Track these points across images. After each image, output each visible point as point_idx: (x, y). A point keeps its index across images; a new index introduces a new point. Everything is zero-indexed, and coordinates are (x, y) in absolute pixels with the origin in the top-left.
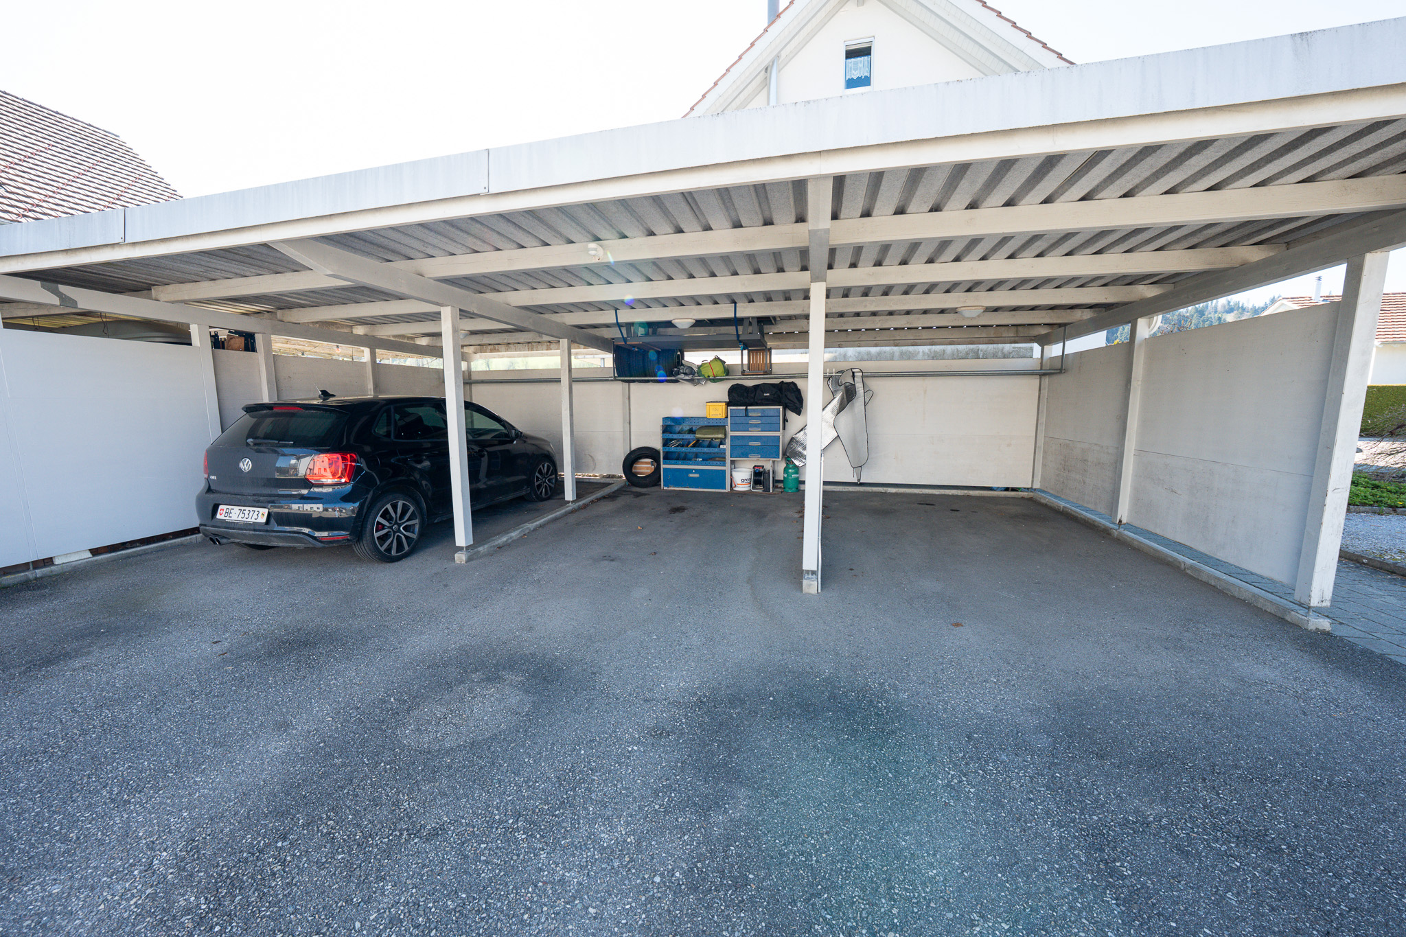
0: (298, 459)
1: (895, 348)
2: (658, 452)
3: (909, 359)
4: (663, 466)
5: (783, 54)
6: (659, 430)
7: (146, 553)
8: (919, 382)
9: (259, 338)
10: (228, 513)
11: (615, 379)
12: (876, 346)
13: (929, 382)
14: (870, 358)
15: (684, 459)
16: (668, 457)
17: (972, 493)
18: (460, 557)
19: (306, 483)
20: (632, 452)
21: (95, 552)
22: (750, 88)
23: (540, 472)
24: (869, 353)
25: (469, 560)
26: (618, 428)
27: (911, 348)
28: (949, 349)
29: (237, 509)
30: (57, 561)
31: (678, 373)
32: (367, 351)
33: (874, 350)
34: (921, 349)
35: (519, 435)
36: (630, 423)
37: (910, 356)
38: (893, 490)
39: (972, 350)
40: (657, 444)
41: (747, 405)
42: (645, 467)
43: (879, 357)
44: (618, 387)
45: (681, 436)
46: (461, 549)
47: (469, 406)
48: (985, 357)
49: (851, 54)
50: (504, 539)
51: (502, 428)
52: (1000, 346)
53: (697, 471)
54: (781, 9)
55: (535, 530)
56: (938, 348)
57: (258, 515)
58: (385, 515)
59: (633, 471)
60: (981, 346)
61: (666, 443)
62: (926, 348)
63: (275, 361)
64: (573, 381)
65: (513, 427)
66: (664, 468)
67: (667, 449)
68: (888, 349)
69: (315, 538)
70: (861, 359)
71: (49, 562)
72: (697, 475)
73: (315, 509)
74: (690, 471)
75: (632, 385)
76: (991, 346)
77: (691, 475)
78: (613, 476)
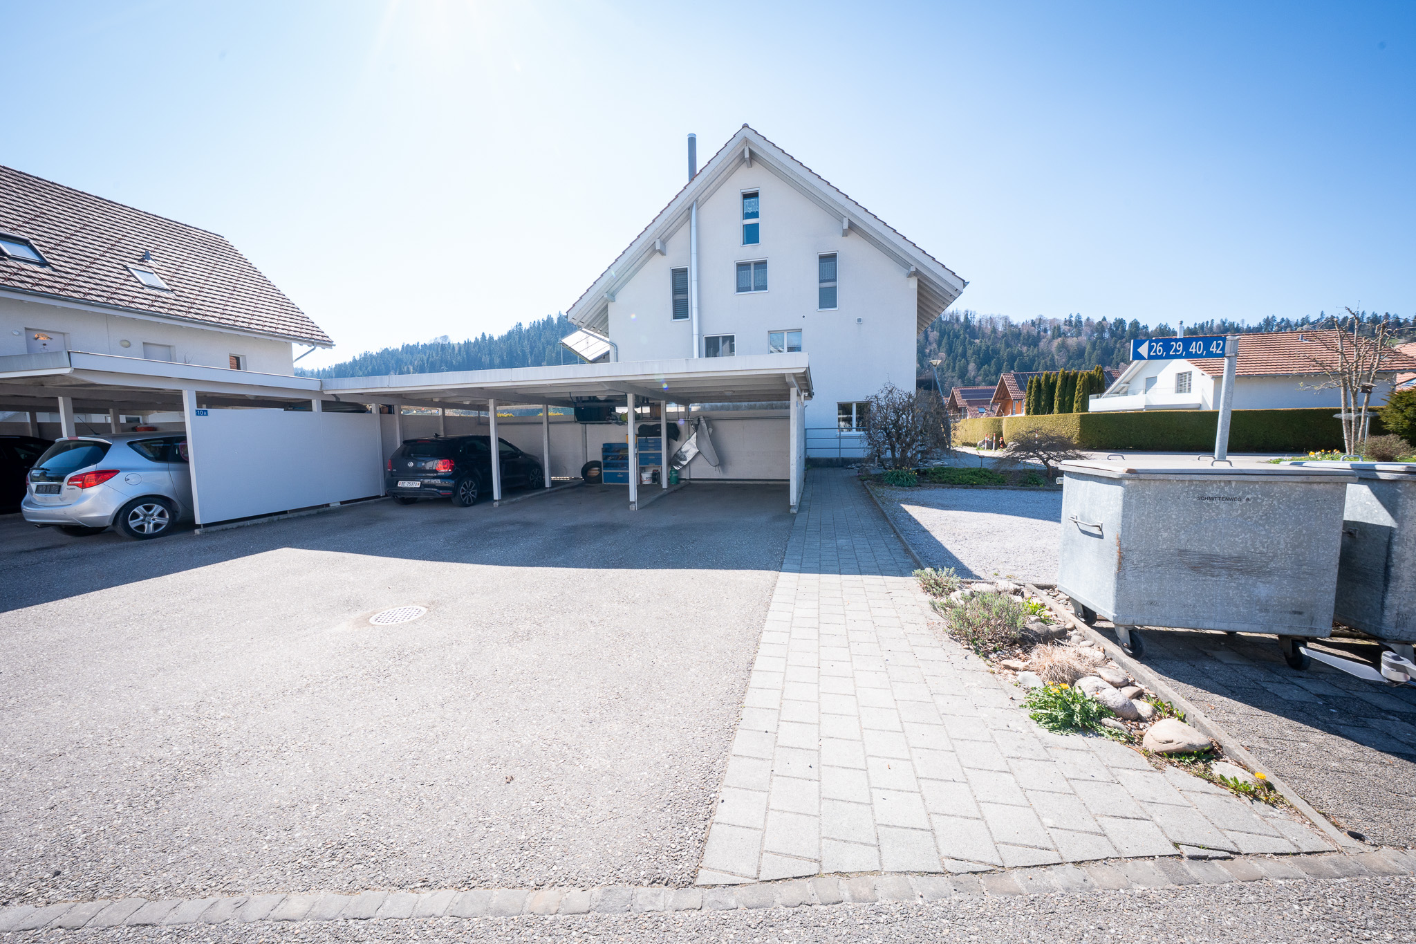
0: (426, 463)
1: (730, 404)
2: (600, 463)
3: (737, 409)
4: (603, 471)
5: (700, 199)
6: (600, 451)
7: (356, 505)
8: (740, 422)
9: (396, 407)
10: (403, 484)
11: (575, 422)
12: (720, 402)
13: (745, 422)
14: (717, 409)
15: (613, 467)
16: (607, 466)
17: (770, 483)
18: (496, 504)
19: (436, 471)
20: (587, 463)
21: (342, 503)
22: (679, 220)
23: (533, 474)
24: (717, 406)
25: (499, 505)
26: (580, 450)
27: (738, 403)
28: (758, 403)
29: (407, 482)
30: (331, 505)
31: (609, 419)
32: (440, 410)
33: (719, 404)
34: (743, 404)
35: (522, 453)
36: (586, 448)
37: (737, 408)
38: (729, 482)
39: (770, 404)
40: (599, 458)
41: (647, 436)
42: (594, 472)
43: (722, 408)
44: (579, 427)
45: (613, 454)
46: (496, 501)
47: (500, 440)
48: (776, 408)
49: (746, 196)
50: (514, 500)
51: (513, 450)
52: (784, 402)
53: (622, 473)
54: (698, 172)
55: (529, 498)
56: (752, 403)
57: (417, 484)
58: (465, 486)
59: (588, 475)
60: (774, 402)
61: (605, 458)
62: (746, 403)
63: (403, 418)
64: (549, 423)
65: (519, 450)
66: (604, 473)
67: (605, 461)
68: (726, 404)
69: (439, 493)
70: (713, 409)
71: (328, 505)
72: (621, 476)
73: (438, 481)
74: (618, 473)
75: (587, 425)
76: (779, 402)
77: (619, 476)
78: (578, 478)
